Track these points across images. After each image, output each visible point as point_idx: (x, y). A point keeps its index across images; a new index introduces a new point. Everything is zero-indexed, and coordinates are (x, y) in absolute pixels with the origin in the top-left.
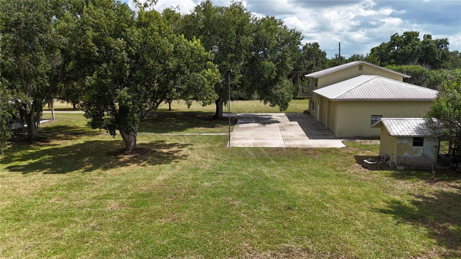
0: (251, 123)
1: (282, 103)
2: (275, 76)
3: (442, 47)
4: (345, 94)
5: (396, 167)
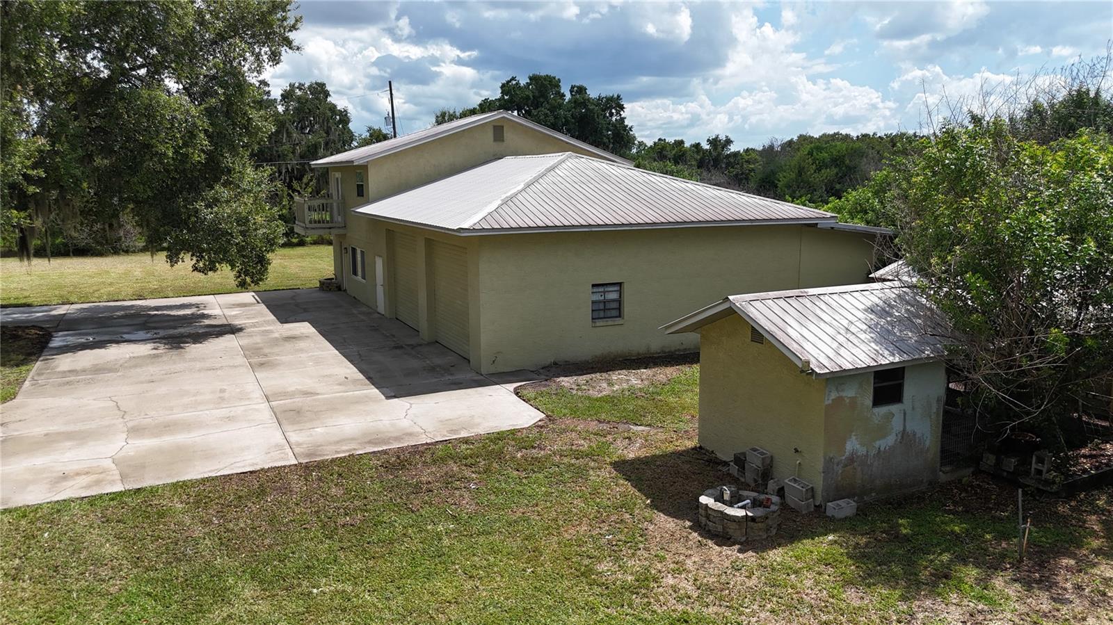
0: (118, 342)
1: (244, 256)
2: (203, 151)
3: (611, 115)
4: (500, 210)
5: (820, 506)
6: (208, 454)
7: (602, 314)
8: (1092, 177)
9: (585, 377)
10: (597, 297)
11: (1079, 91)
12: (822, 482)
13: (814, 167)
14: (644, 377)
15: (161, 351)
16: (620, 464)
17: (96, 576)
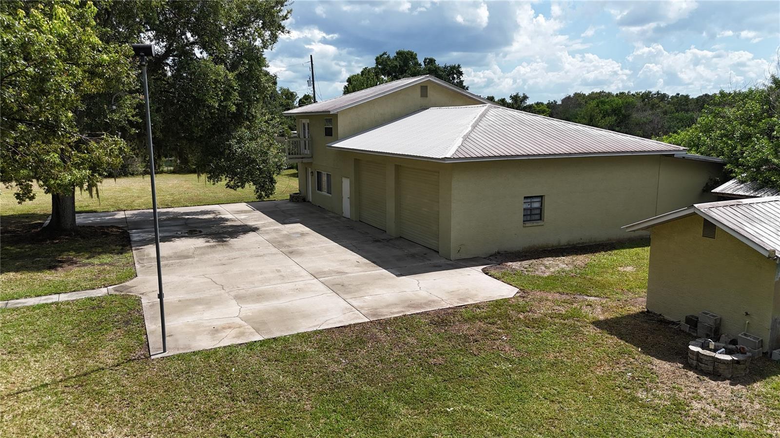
3: (454, 78)
4: (464, 144)
5: (767, 353)
6: (305, 316)
7: (529, 218)
9: (525, 262)
10: (526, 206)
12: (769, 336)
13: (601, 115)
14: (567, 262)
15: (213, 244)
16: (597, 324)
17: (288, 398)
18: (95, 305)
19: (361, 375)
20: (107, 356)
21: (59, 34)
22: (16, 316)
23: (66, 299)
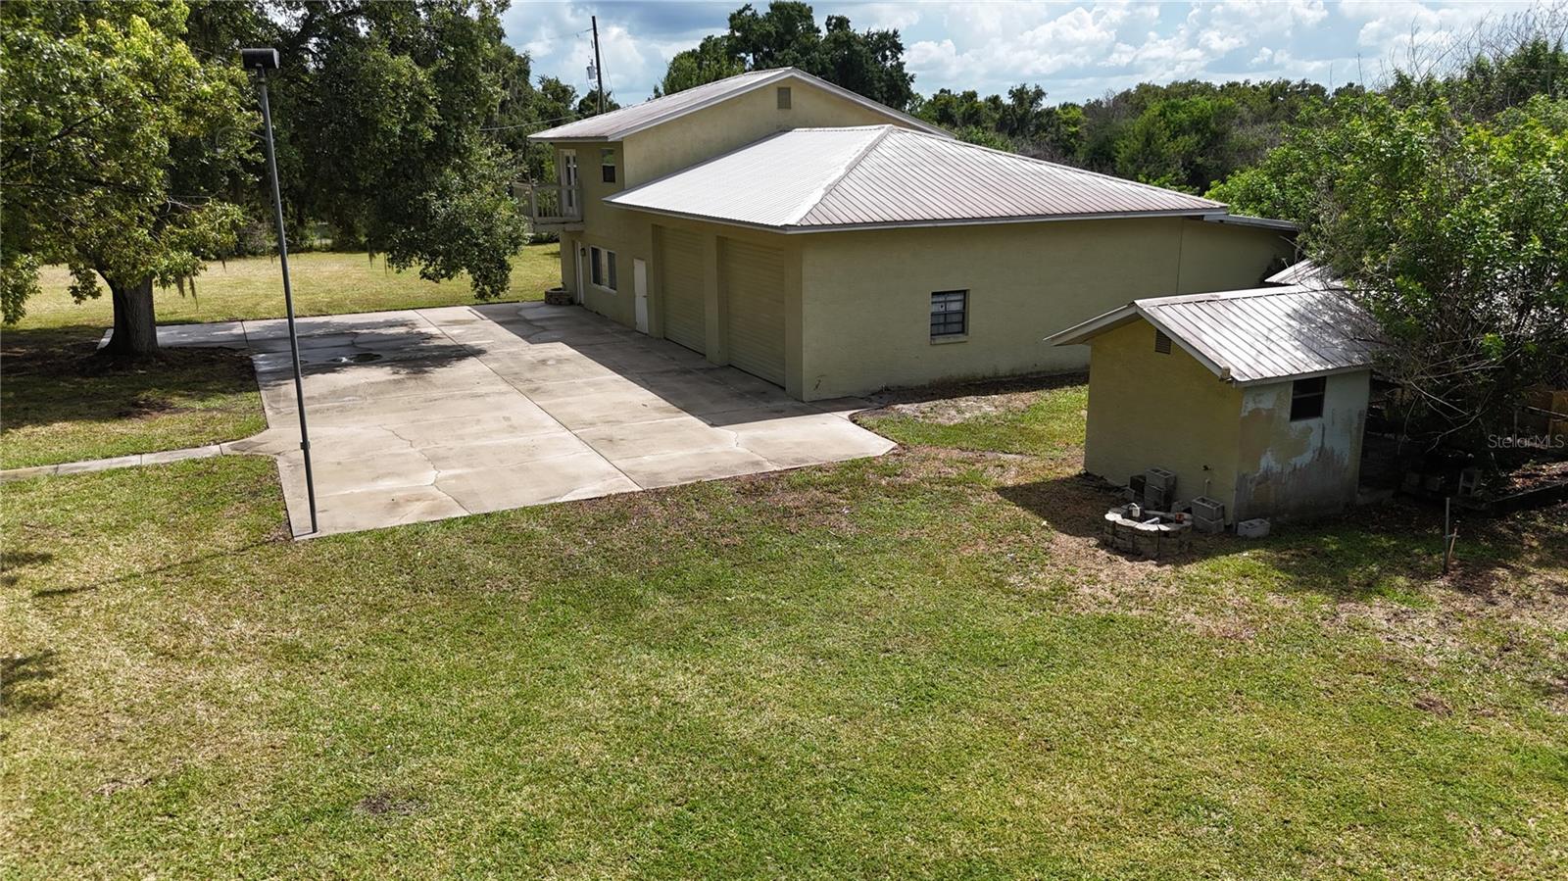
0: (342, 367)
1: (485, 261)
3: (885, 58)
4: (825, 202)
5: (1231, 526)
7: (942, 329)
8: (1541, 167)
9: (927, 404)
10: (936, 308)
11: (1536, 43)
12: (1234, 501)
13: (1168, 133)
14: (997, 403)
15: (402, 377)
16: (1002, 490)
17: (498, 588)
18: (204, 471)
19: (611, 559)
20: (226, 537)
21: (141, 58)
22: (74, 486)
23: (154, 462)
